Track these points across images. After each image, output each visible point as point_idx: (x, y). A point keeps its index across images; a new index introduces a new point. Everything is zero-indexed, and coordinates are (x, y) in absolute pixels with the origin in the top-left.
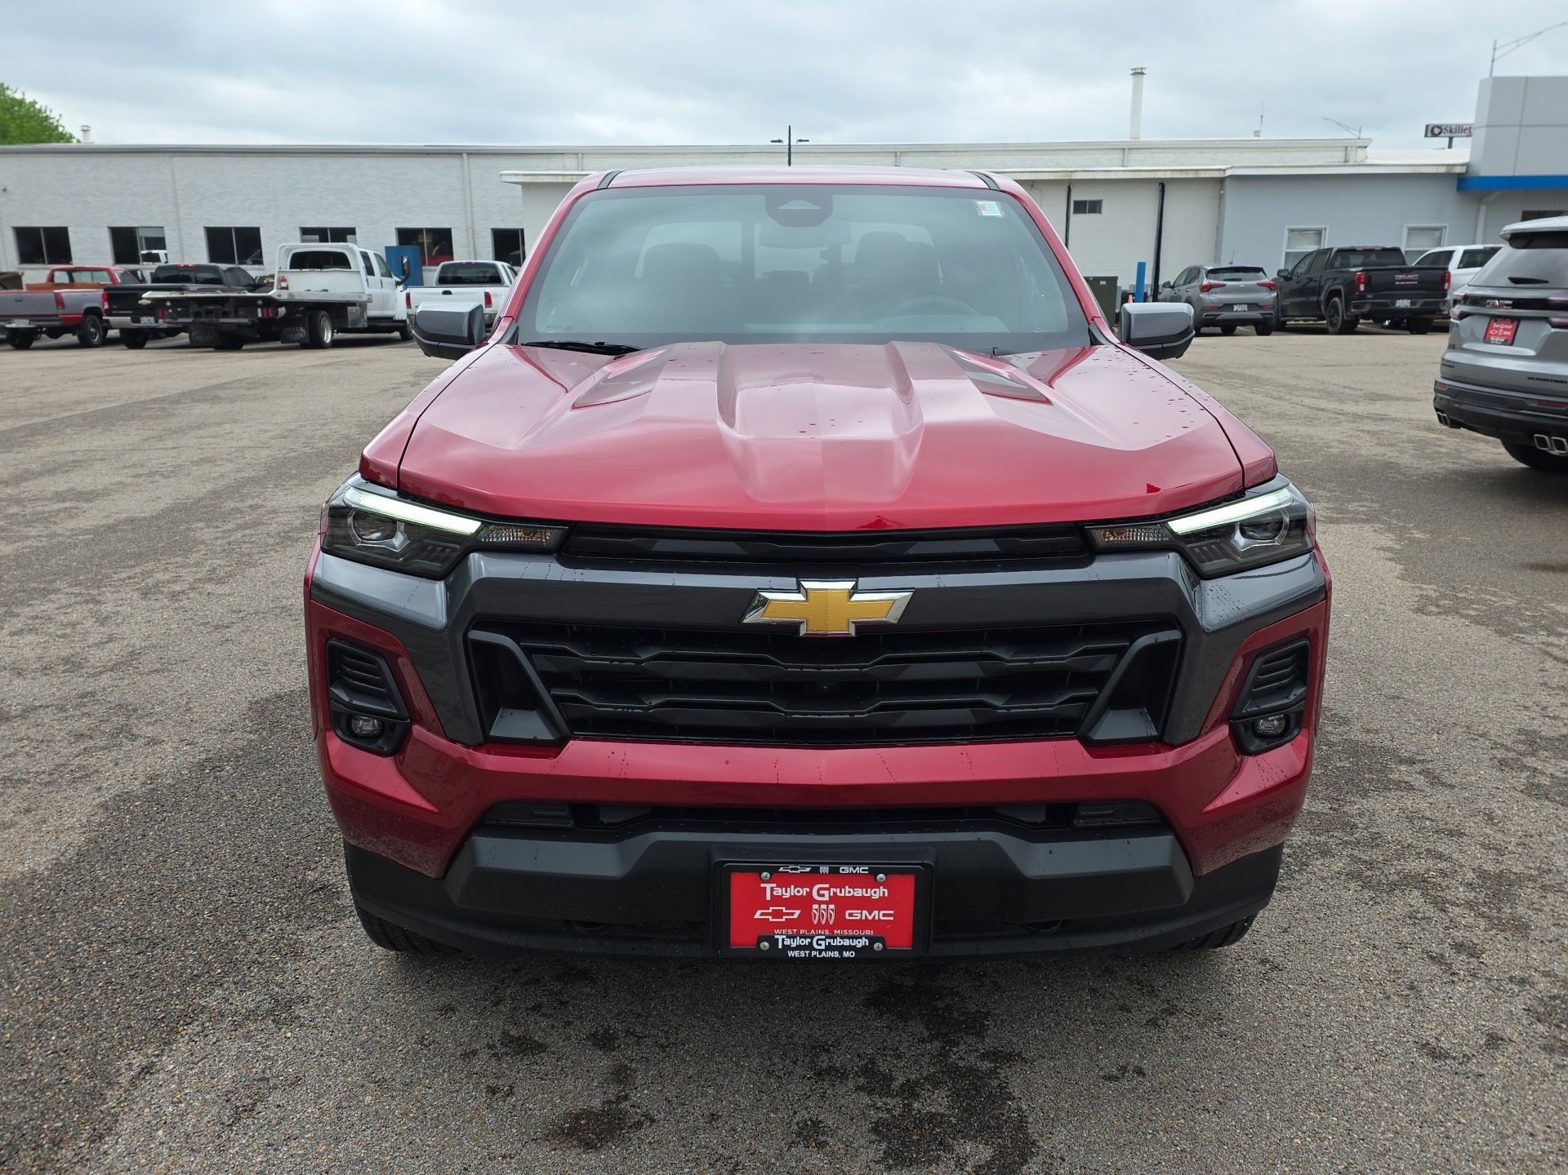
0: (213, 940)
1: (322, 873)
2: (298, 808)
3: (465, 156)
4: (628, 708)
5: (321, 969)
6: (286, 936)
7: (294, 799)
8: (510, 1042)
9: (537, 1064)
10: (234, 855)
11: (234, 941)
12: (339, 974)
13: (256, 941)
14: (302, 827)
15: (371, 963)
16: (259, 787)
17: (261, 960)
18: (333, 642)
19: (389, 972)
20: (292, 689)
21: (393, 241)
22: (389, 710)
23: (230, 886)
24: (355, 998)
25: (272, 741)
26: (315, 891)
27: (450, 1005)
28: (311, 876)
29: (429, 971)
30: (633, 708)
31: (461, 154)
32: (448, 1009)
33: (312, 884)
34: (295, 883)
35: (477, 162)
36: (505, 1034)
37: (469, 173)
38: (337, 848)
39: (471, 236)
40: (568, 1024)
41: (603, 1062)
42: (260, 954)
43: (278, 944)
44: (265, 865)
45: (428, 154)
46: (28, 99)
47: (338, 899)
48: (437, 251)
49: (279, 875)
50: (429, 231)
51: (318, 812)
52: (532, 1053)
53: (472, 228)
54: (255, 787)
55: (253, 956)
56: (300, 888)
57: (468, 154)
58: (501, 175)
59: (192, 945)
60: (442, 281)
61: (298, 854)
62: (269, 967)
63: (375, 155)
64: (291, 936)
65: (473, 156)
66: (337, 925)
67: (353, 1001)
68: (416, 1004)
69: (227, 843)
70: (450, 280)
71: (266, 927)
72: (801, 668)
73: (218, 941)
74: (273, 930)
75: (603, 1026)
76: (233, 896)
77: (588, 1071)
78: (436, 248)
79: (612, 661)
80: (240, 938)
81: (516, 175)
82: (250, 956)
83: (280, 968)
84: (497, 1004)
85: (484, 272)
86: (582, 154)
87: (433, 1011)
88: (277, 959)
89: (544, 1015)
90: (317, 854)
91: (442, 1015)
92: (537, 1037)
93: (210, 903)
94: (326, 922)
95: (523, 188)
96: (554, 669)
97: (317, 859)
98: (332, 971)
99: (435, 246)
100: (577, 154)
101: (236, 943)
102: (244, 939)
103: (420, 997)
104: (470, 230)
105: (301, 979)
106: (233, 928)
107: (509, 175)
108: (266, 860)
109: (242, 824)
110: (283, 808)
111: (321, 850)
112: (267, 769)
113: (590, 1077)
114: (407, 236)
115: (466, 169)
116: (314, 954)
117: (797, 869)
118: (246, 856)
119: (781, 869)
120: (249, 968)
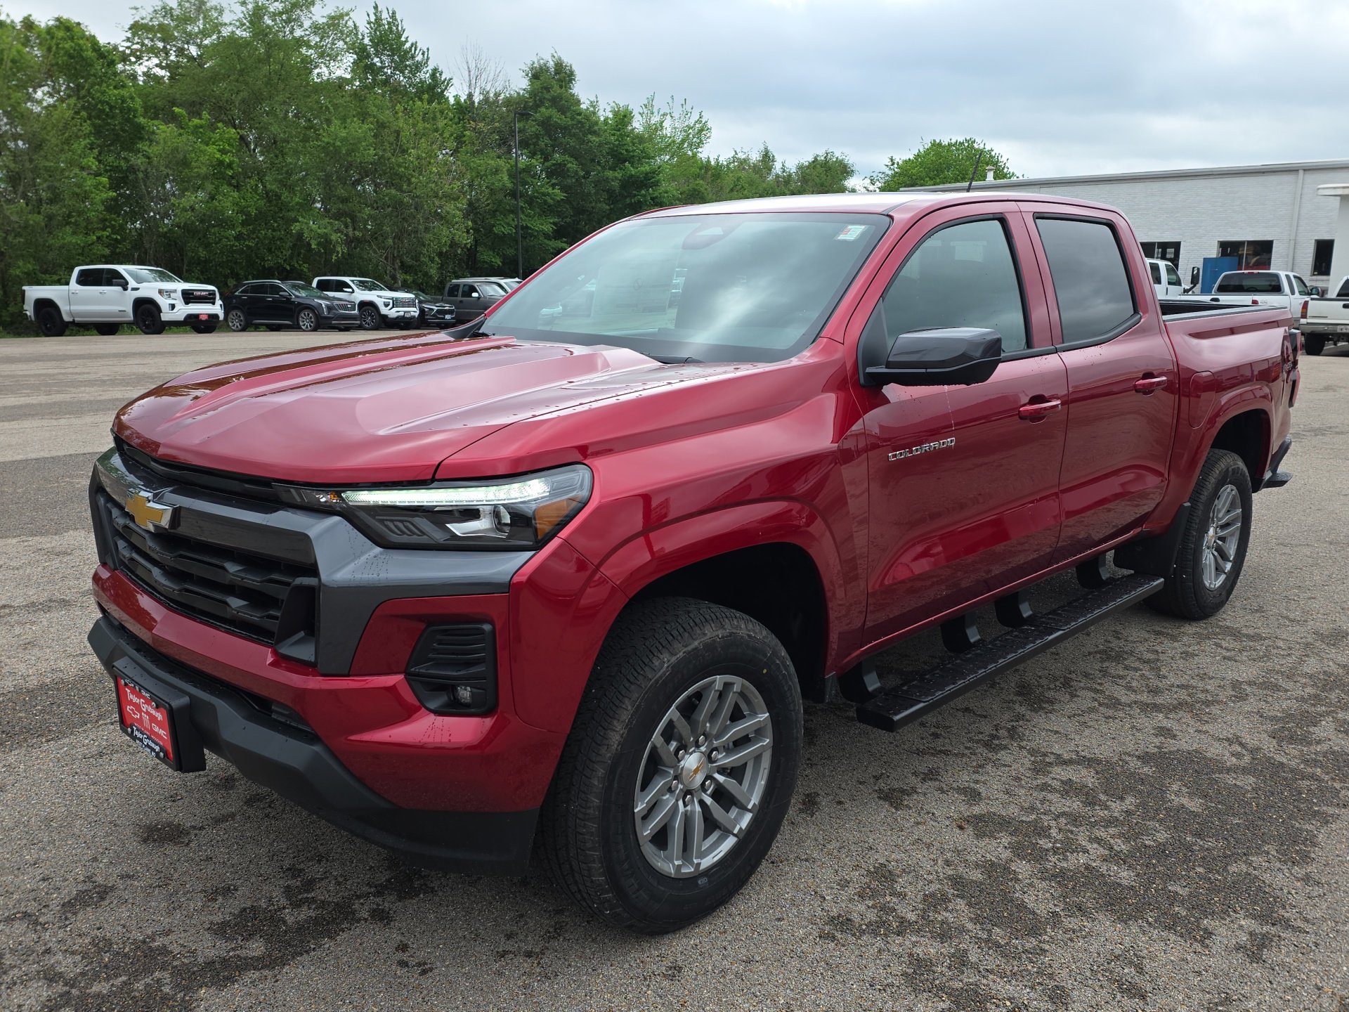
3: (1301, 172)
21: (1213, 252)
31: (1298, 170)
35: (1311, 177)
37: (1301, 189)
39: (1292, 246)
45: (1264, 173)
46: (988, 148)
48: (1256, 260)
50: (1249, 242)
53: (1294, 240)
57: (1304, 170)
58: (1318, 189)
63: (1211, 177)
65: (1310, 172)
78: (1255, 258)
81: (1335, 188)
95: (1341, 200)
99: (1255, 256)
104: (1292, 242)
107: (1327, 188)
114: (1229, 248)
115: (1300, 184)
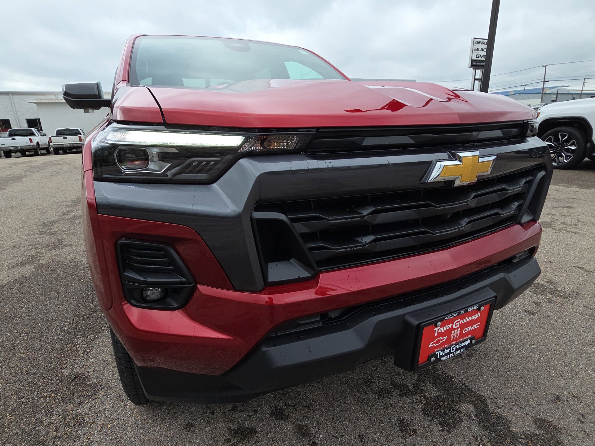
0: (21, 432)
1: (72, 369)
2: (40, 338)
3: (10, 95)
4: (353, 247)
5: (101, 427)
6: (69, 414)
7: (35, 333)
8: (235, 433)
9: (258, 442)
10: (11, 373)
11: (35, 428)
12: (114, 427)
13: (51, 423)
14: (47, 347)
15: (129, 413)
16: (10, 332)
17: (59, 435)
18: (123, 241)
19: (143, 415)
20: (8, 281)
22: (179, 280)
23: (17, 393)
24: (132, 439)
25: (8, 307)
26: (73, 380)
27: (189, 423)
28: (66, 372)
29: (165, 407)
30: (356, 247)
31: (8, 94)
32: (189, 426)
33: (69, 376)
34: (59, 379)
35: (15, 97)
36: (229, 429)
37: (13, 100)
38: (73, 352)
39: (18, 121)
40: (256, 411)
41: (289, 427)
42: (57, 430)
43: (65, 420)
44: (34, 374)
47: (89, 381)
48: (5, 127)
49: (46, 377)
51: (53, 337)
52: (251, 436)
53: (18, 119)
54: (8, 332)
55: (52, 433)
56: (63, 381)
58: (27, 100)
59: (7, 440)
60: (10, 135)
61: (52, 362)
62: (67, 438)
64: (71, 412)
65: (14, 94)
66: (97, 396)
67: (133, 441)
68: (170, 429)
69: (4, 367)
70: (13, 135)
71: (53, 411)
72: (444, 206)
73: (23, 431)
74: (58, 412)
75: (272, 406)
76: (22, 398)
77: (285, 435)
78: (4, 126)
79: (346, 219)
80: (38, 424)
81: (32, 100)
82: (51, 435)
83: (75, 436)
84: (213, 413)
85: (27, 132)
86: (57, 94)
87: (182, 430)
88: (70, 430)
89: (241, 411)
90: (63, 359)
91: (188, 431)
92: (247, 425)
93: (8, 408)
94: (89, 397)
95: (36, 104)
96: (308, 231)
97: (64, 361)
98: (109, 426)
99: (3, 125)
100: (55, 94)
101: (37, 428)
102: (42, 424)
103: (170, 424)
105: (92, 438)
106: (31, 419)
107: (30, 100)
108: (34, 371)
109: (9, 354)
110: (30, 339)
111: (64, 356)
112: (12, 321)
113: (289, 438)
115: (12, 99)
116: (92, 419)
117: (452, 316)
118: (20, 371)
119: (446, 319)
120: (54, 443)
